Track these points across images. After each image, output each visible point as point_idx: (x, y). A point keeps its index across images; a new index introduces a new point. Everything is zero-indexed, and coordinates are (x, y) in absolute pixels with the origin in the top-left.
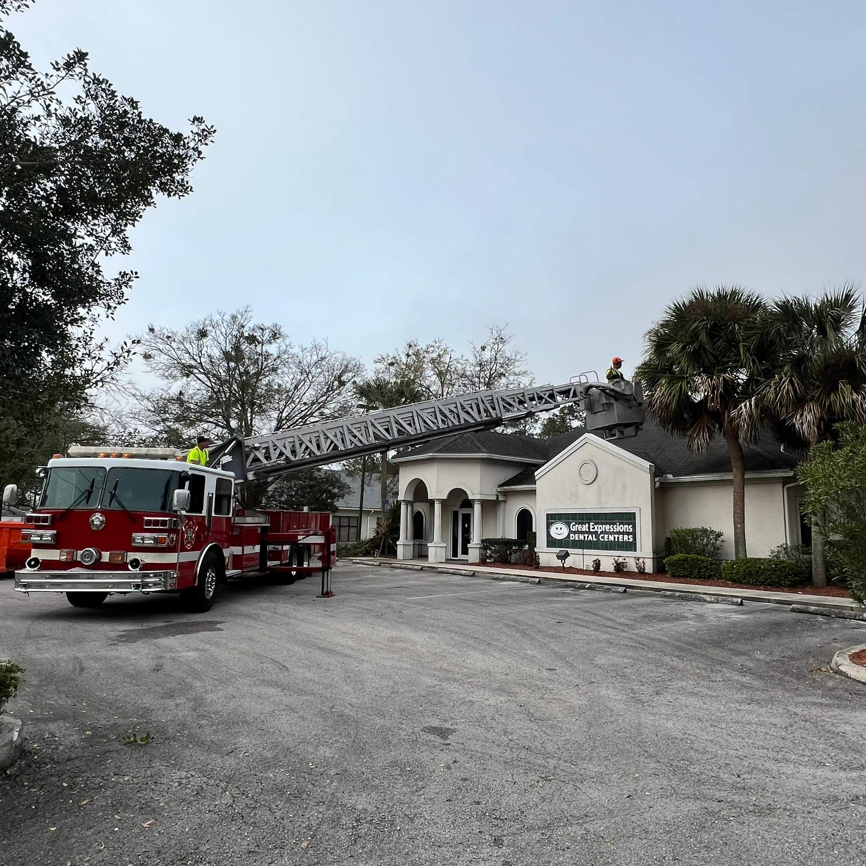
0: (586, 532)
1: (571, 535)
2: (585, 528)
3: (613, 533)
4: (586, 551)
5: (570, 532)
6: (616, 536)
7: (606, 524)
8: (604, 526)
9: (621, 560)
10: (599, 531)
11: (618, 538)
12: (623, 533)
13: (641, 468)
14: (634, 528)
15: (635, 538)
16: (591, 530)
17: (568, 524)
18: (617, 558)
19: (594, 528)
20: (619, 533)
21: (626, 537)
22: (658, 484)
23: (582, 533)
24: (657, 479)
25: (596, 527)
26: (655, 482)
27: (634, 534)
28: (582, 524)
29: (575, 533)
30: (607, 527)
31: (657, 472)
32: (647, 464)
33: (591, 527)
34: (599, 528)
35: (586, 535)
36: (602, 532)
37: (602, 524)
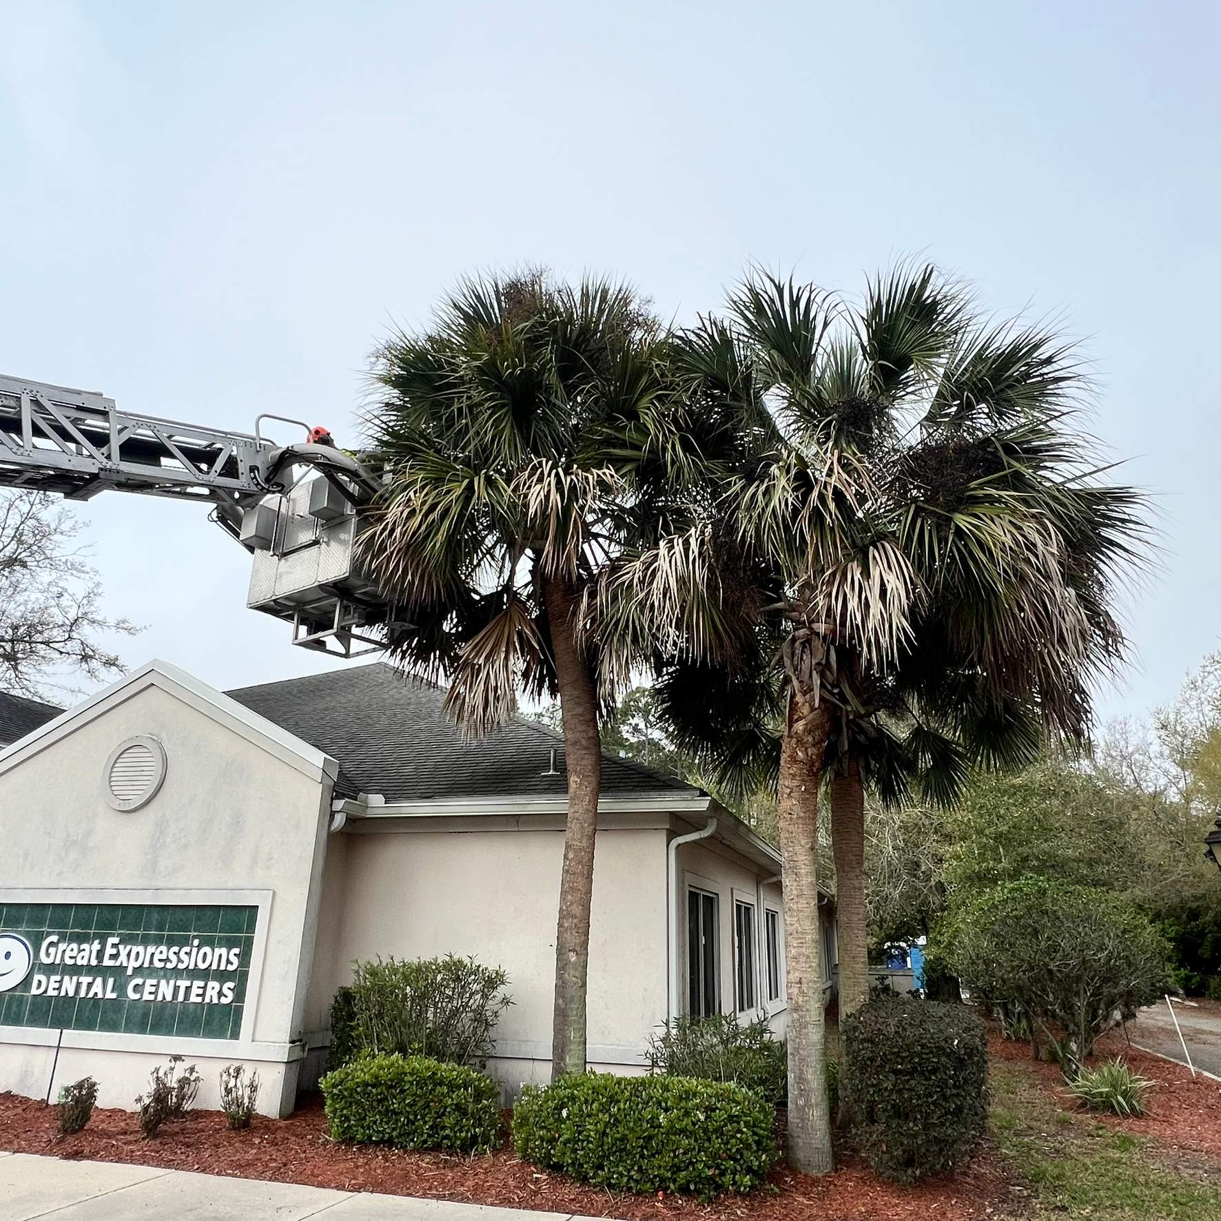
0: (89, 970)
1: (37, 977)
2: (86, 954)
3: (177, 973)
4: (72, 1036)
5: (36, 967)
6: (183, 984)
7: (158, 941)
8: (151, 949)
9: (180, 1070)
10: (133, 964)
11: (188, 990)
12: (205, 975)
14: (245, 957)
15: (240, 994)
16: (107, 962)
17: (37, 940)
18: (165, 1064)
19: (114, 957)
20: (194, 974)
21: (214, 988)
22: (339, 820)
23: (75, 970)
24: (339, 804)
25: (124, 951)
26: (332, 814)
27: (240, 977)
29: (50, 969)
32: (317, 758)
33: (110, 951)
36: (138, 971)
37: (145, 941)
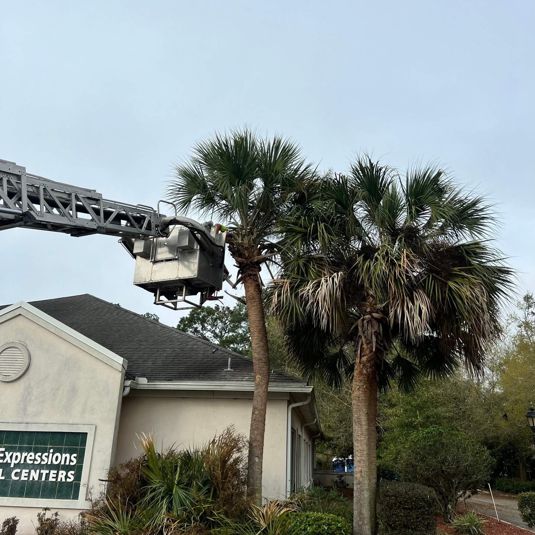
6: (45, 472)
7: (29, 450)
8: (24, 454)
10: (14, 461)
12: (58, 467)
13: (109, 365)
15: (78, 477)
19: (4, 458)
20: (51, 467)
22: (127, 390)
24: (128, 383)
26: (124, 387)
27: (78, 469)
30: (30, 457)
32: (120, 360)
34: (15, 458)
36: (17, 466)
37: (21, 450)
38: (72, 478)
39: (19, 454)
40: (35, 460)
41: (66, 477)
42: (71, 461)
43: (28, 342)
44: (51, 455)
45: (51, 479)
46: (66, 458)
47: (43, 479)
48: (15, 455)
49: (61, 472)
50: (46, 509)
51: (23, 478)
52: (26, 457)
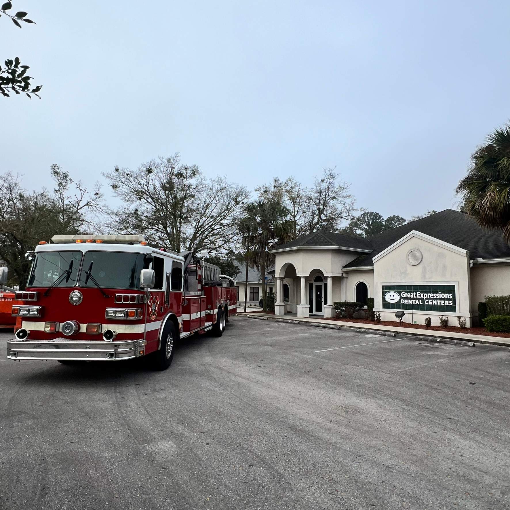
0: (414, 299)
1: (402, 300)
2: (413, 295)
3: (436, 299)
4: (415, 312)
5: (401, 298)
6: (439, 301)
7: (430, 293)
8: (429, 294)
9: (444, 318)
10: (425, 298)
11: (440, 303)
12: (444, 299)
13: (459, 254)
14: (454, 295)
15: (454, 303)
16: (418, 297)
17: (400, 293)
18: (441, 317)
19: (420, 296)
20: (441, 299)
21: (447, 302)
22: (472, 265)
23: (411, 299)
24: (471, 261)
25: (422, 295)
26: (470, 264)
27: (454, 300)
28: (410, 292)
29: (405, 299)
30: (431, 295)
31: (471, 257)
32: (465, 251)
33: (418, 295)
34: (425, 296)
35: (414, 301)
36: (427, 299)
37: (427, 293)
38: (452, 304)
39: (426, 294)
40: (433, 296)
41: (449, 303)
42: (449, 297)
43: (419, 248)
44: (440, 295)
45: (442, 304)
46: (447, 296)
47: (439, 304)
48: (425, 294)
49: (446, 301)
50: (442, 316)
51: (430, 304)
52: (429, 296)
